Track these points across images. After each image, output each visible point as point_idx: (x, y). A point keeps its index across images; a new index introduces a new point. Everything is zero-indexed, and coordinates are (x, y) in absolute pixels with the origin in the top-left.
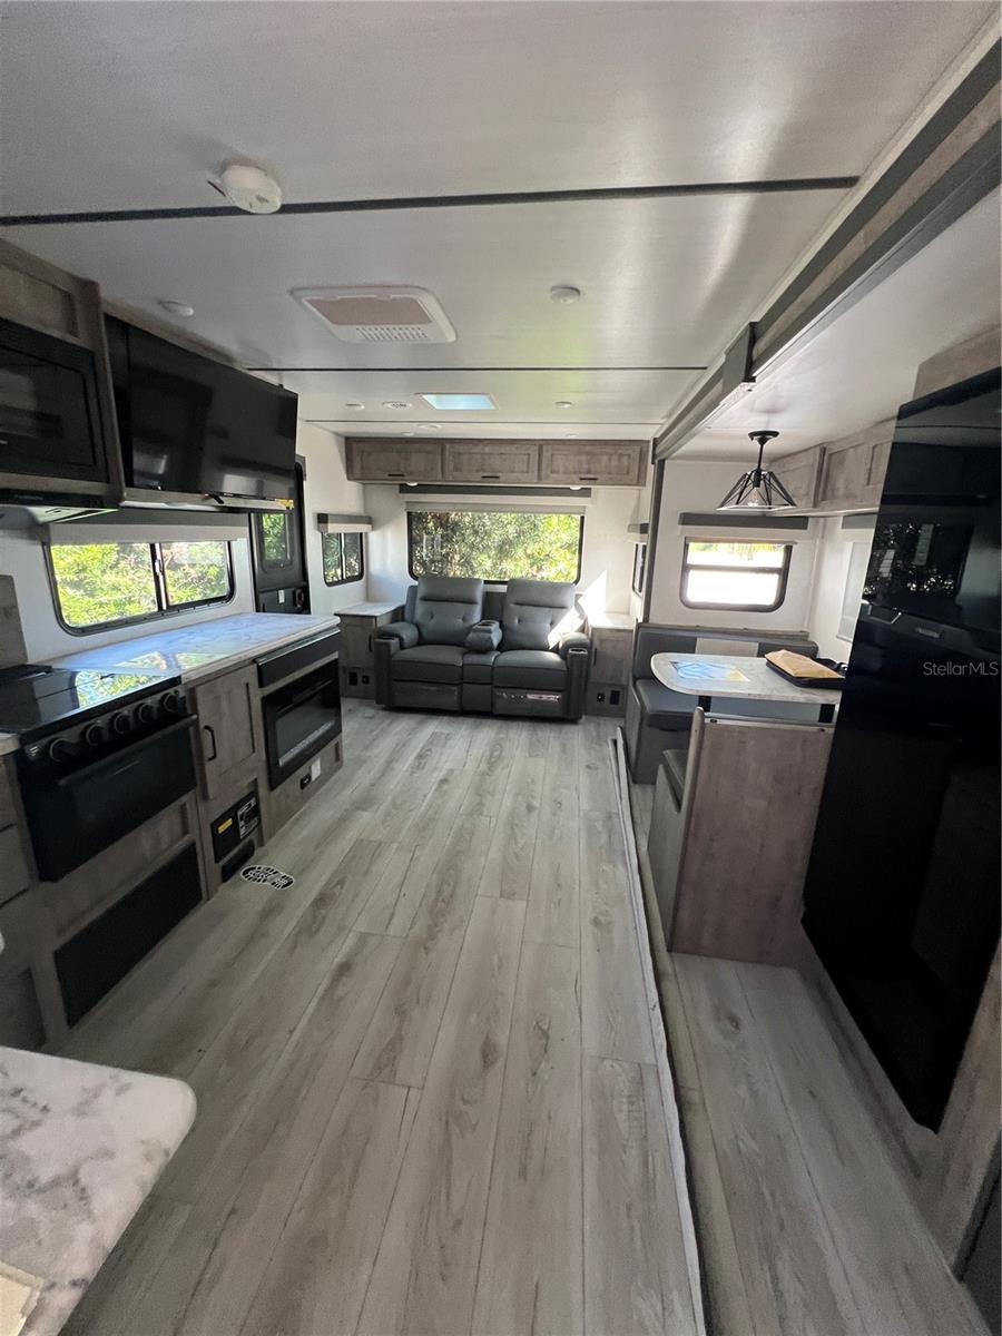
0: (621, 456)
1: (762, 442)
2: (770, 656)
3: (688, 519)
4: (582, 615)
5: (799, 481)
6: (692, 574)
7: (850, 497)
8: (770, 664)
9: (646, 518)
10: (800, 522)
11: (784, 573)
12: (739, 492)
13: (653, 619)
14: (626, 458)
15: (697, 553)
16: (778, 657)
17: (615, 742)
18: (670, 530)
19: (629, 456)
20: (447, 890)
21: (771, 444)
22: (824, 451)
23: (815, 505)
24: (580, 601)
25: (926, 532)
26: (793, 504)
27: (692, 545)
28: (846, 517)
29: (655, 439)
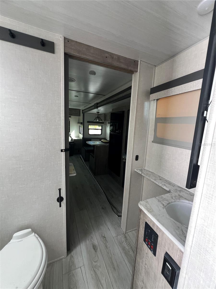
0: (76, 111)
1: (98, 113)
2: (101, 140)
3: (88, 122)
4: (71, 138)
5: (102, 118)
6: (90, 130)
7: (108, 120)
8: (102, 141)
9: (82, 121)
10: (103, 123)
11: (102, 130)
12: (96, 119)
13: (85, 137)
14: (77, 112)
15: (90, 127)
16: (102, 140)
17: (80, 157)
18: (86, 123)
19: (77, 111)
21: (99, 113)
22: (105, 114)
23: (105, 121)
24: (70, 135)
25: (117, 124)
26: (102, 120)
27: (89, 126)
28: (108, 122)
29: (82, 110)
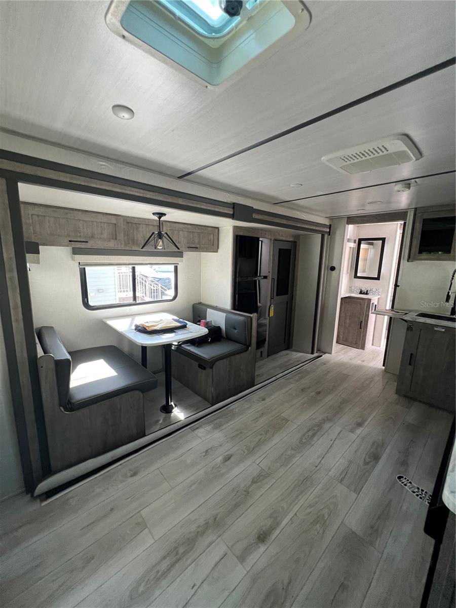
20: (310, 433)
